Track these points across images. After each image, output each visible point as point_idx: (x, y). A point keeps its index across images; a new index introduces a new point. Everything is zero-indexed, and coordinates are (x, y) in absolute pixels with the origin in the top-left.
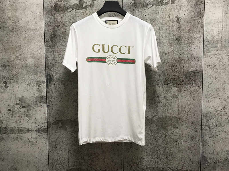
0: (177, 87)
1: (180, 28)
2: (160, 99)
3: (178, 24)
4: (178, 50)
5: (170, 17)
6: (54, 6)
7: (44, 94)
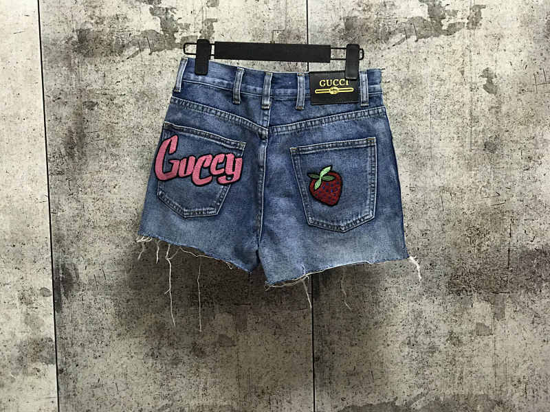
0: (488, 301)
1: (497, 108)
2: (436, 340)
3: (490, 95)
4: (491, 181)
5: (465, 73)
6: (76, 37)
7: (48, 331)
